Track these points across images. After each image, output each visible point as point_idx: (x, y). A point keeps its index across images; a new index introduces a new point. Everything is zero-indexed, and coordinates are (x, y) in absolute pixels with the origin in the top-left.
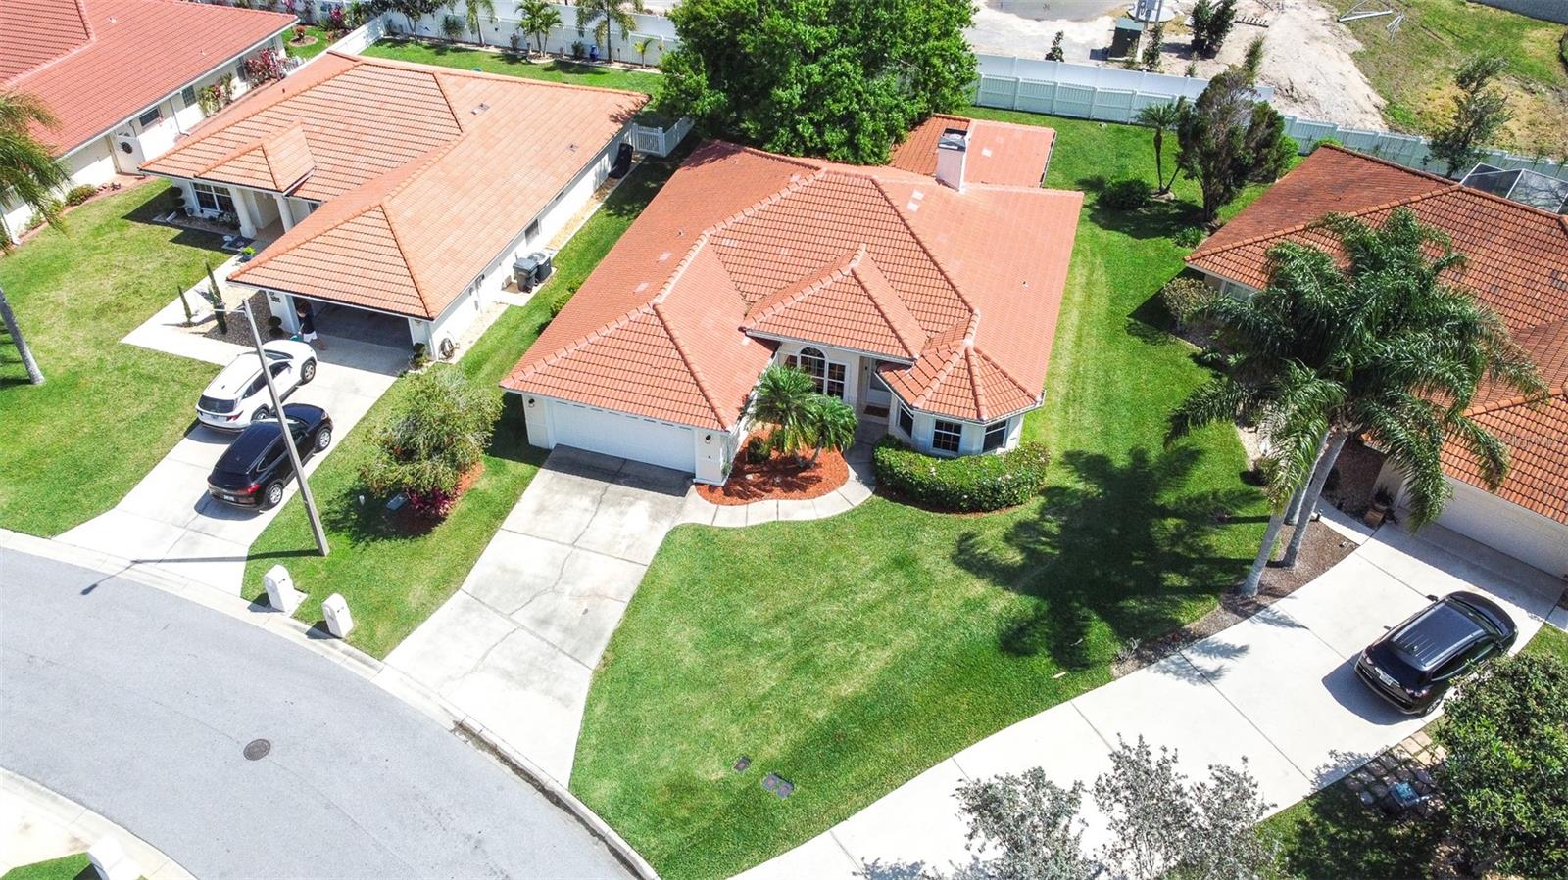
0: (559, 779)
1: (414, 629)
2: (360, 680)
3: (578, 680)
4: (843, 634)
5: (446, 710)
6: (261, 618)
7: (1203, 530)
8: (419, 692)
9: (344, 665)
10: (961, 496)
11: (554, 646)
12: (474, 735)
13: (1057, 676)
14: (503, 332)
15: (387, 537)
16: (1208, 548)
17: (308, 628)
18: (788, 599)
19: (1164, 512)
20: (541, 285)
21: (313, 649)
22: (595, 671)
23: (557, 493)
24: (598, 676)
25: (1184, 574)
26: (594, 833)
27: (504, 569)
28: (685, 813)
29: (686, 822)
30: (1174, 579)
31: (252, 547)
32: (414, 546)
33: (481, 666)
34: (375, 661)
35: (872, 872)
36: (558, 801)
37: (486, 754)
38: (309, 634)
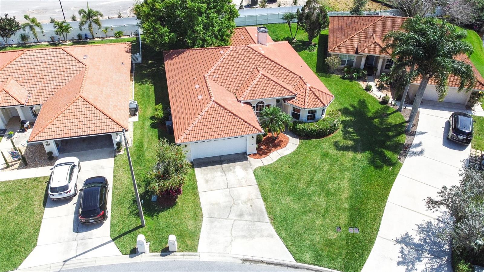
0: (291, 260)
1: (199, 236)
2: (195, 262)
3: (268, 227)
5: (234, 257)
6: (137, 259)
7: (385, 120)
8: (219, 256)
9: (184, 260)
11: (251, 221)
12: (251, 261)
13: (391, 169)
14: (139, 131)
15: (162, 211)
16: (390, 123)
19: (373, 118)
20: (138, 112)
21: (168, 260)
22: (271, 223)
23: (207, 174)
24: (273, 224)
25: (392, 131)
27: (211, 204)
29: (340, 253)
30: (391, 134)
31: (111, 236)
32: (174, 210)
33: (233, 238)
34: (195, 253)
35: (398, 242)
36: (296, 268)
37: (261, 265)
38: (161, 255)
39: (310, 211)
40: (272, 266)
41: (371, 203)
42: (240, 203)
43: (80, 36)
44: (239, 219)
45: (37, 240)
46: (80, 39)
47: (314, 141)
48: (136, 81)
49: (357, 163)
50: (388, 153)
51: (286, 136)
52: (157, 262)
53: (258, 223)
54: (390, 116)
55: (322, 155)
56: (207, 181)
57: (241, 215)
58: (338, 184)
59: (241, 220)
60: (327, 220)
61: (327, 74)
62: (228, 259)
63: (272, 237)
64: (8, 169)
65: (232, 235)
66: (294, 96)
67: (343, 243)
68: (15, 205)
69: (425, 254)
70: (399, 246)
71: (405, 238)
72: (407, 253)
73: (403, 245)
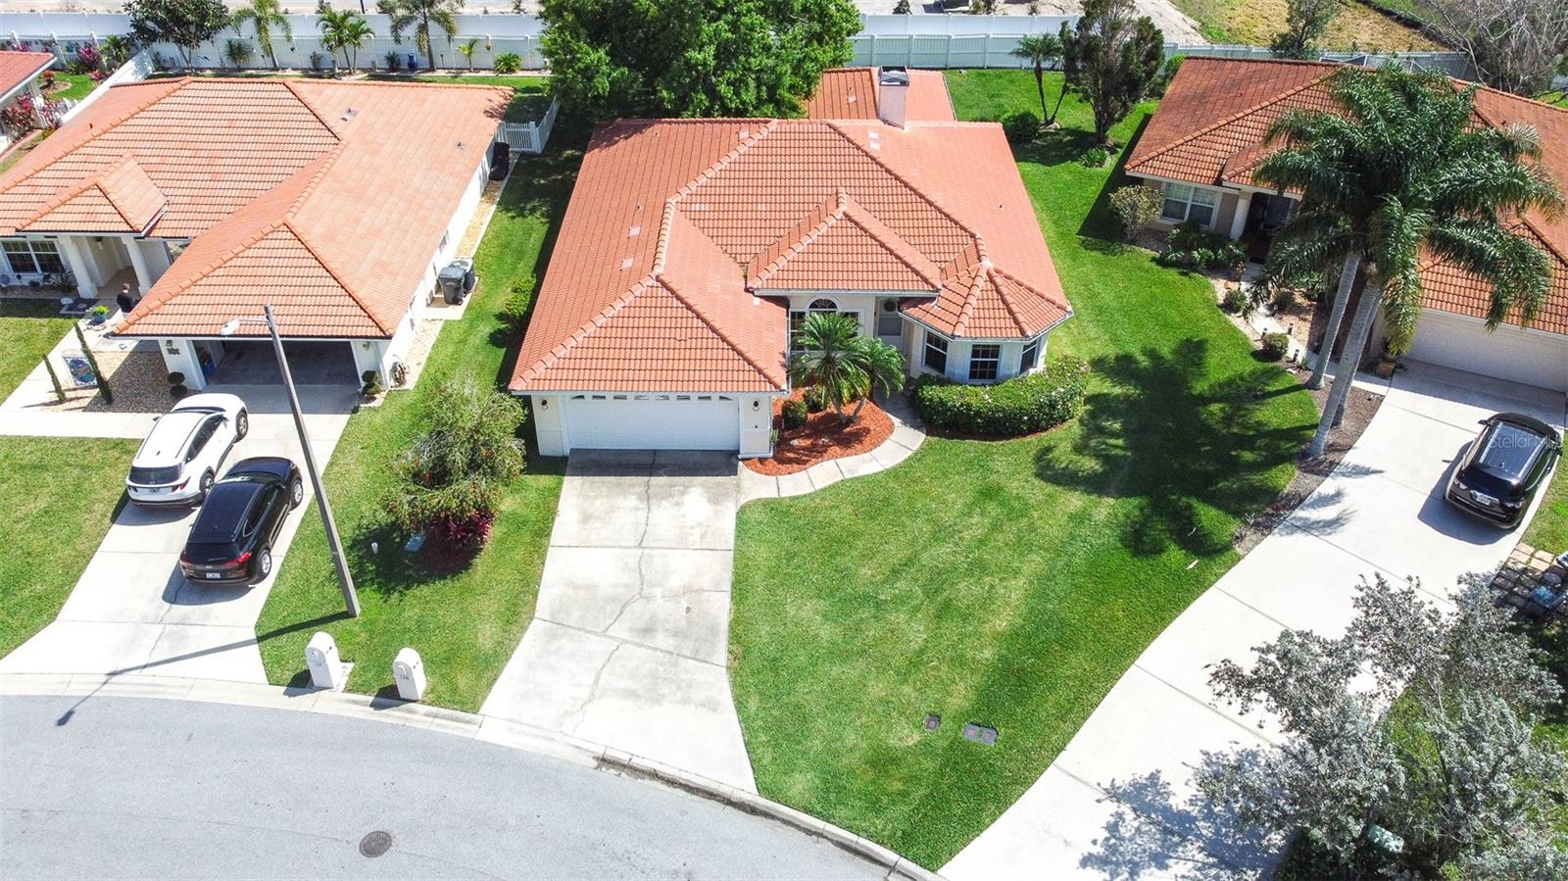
0: (744, 786)
1: (499, 671)
2: (460, 739)
3: (715, 680)
4: (969, 572)
5: (577, 747)
6: (304, 702)
7: (1248, 409)
8: (537, 736)
9: (434, 728)
10: (1021, 417)
11: (671, 653)
12: (624, 766)
13: (1191, 566)
14: (451, 349)
15: (422, 581)
16: (1259, 423)
17: (371, 699)
18: (896, 552)
19: (1204, 400)
20: (469, 296)
21: (388, 720)
22: (728, 668)
23: (595, 498)
24: (734, 673)
25: (1252, 449)
26: (809, 832)
27: (576, 587)
28: (898, 786)
29: (904, 794)
30: (1248, 456)
31: (258, 627)
32: (457, 584)
33: (597, 692)
34: (470, 716)
35: (1114, 794)
36: (752, 810)
37: (647, 782)
38: (374, 705)
39: (862, 653)
40: (681, 793)
41: (1077, 662)
42: (659, 595)
43: (393, 61)
44: (637, 640)
45: (61, 604)
46: (393, 70)
47: (971, 447)
48: (505, 205)
49: (1084, 531)
50: (1208, 515)
51: (888, 418)
52: (355, 719)
53: (690, 661)
54: (1270, 400)
55: (981, 493)
56: (586, 518)
57: (648, 630)
58: (992, 587)
59: (640, 645)
60: (907, 689)
61: (1113, 242)
62: (560, 750)
63: (715, 710)
64: (60, 407)
65: (597, 682)
66: (932, 294)
67: (929, 764)
68: (42, 503)
69: (1190, 847)
70: (1111, 807)
71: (1144, 787)
72: (1127, 835)
73: (1126, 809)
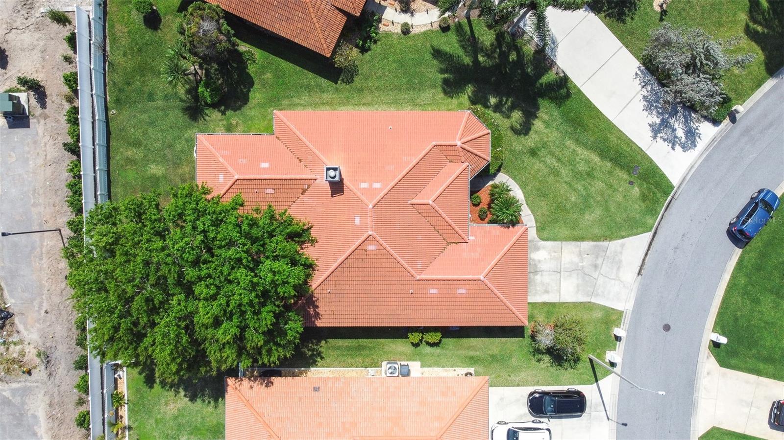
0: (648, 236)
1: (609, 308)
2: (632, 314)
3: (614, 245)
5: (635, 281)
8: (631, 293)
9: (628, 322)
11: (604, 258)
12: (641, 268)
17: (618, 343)
23: (537, 290)
24: (611, 239)
27: (578, 291)
33: (618, 278)
34: (624, 313)
36: (655, 233)
37: (646, 261)
38: (620, 341)
39: (606, 202)
40: (650, 252)
42: (582, 264)
44: (599, 269)
52: (625, 345)
53: (607, 252)
54: (477, 36)
55: (533, 156)
57: (596, 266)
59: (602, 268)
60: (620, 189)
62: (635, 288)
63: (624, 244)
65: (614, 279)
67: (645, 185)
